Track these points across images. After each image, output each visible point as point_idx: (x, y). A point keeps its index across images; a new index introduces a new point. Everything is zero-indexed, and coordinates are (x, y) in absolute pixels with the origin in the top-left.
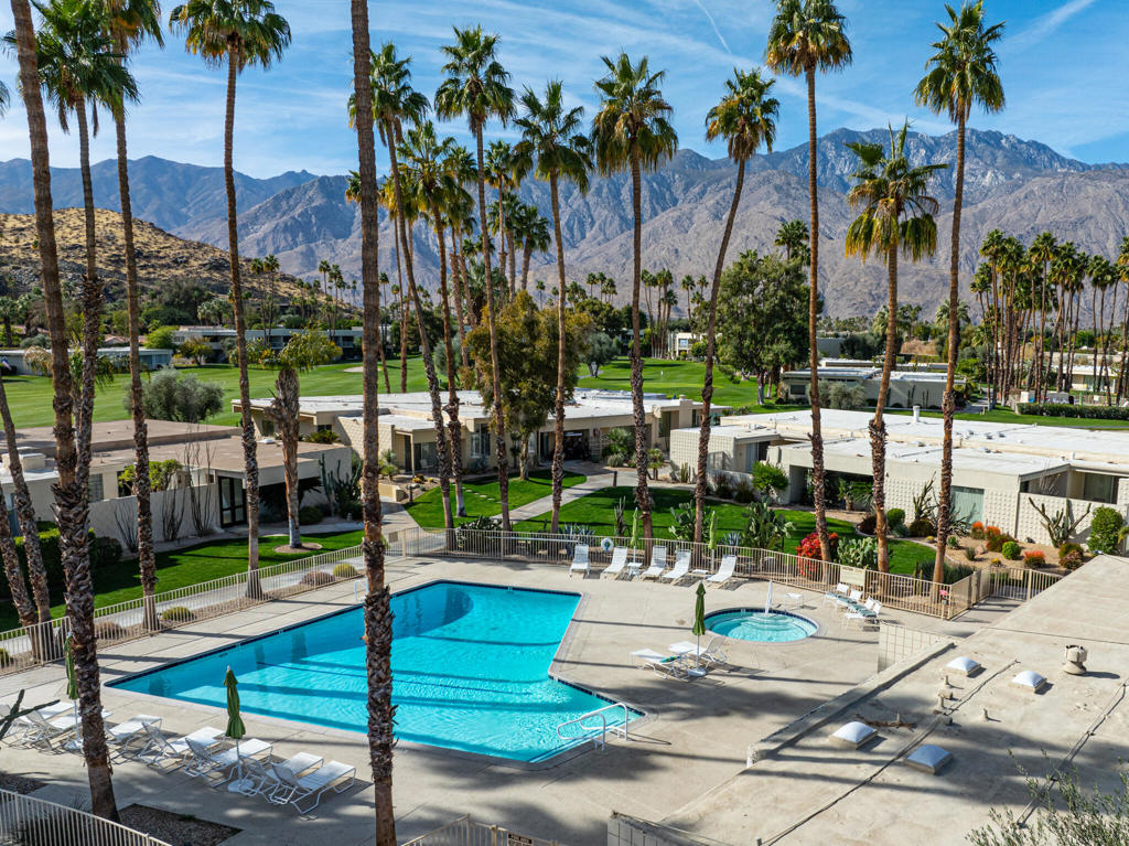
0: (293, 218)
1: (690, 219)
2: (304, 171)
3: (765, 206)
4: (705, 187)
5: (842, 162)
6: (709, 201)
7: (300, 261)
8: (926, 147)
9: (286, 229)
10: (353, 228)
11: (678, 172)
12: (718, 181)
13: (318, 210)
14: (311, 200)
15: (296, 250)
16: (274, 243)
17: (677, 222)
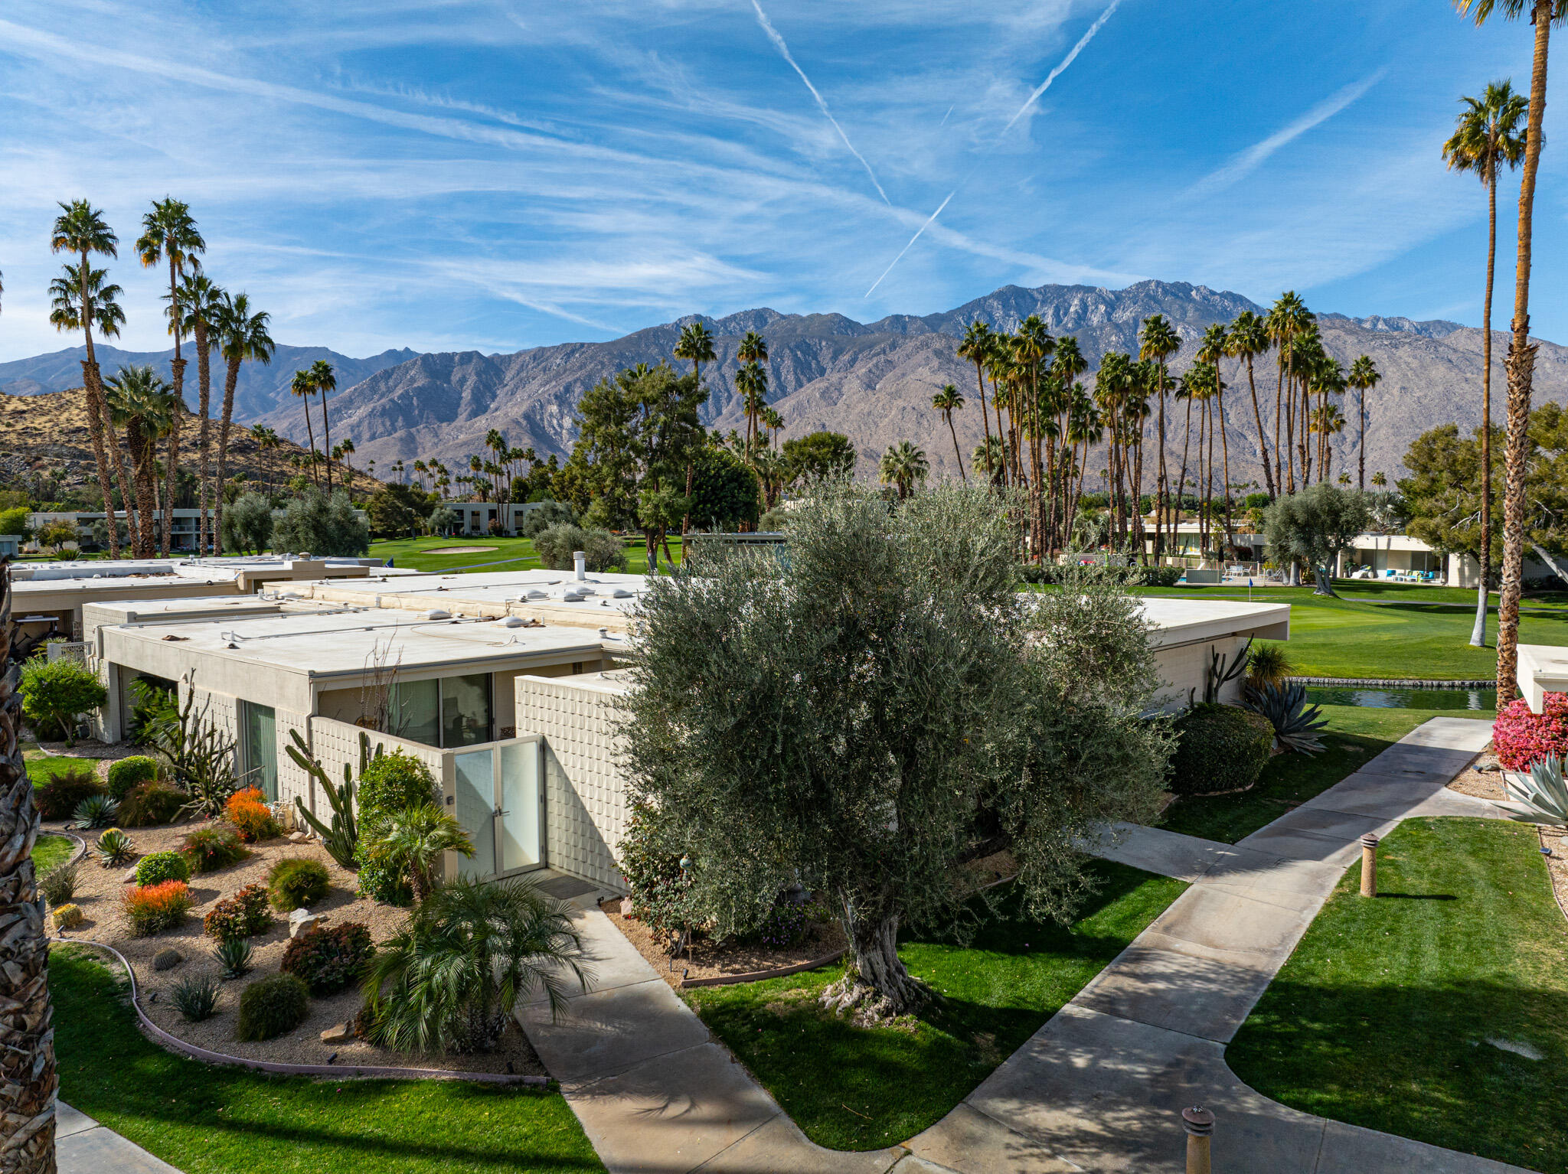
0: (392, 400)
1: (839, 390)
2: (407, 349)
3: (924, 372)
4: (856, 354)
5: (1011, 322)
6: (861, 369)
7: (398, 447)
8: (1105, 302)
9: (384, 412)
10: (460, 410)
11: (827, 340)
12: (871, 347)
13: (420, 391)
14: (413, 380)
15: (396, 435)
16: (370, 428)
17: (824, 394)
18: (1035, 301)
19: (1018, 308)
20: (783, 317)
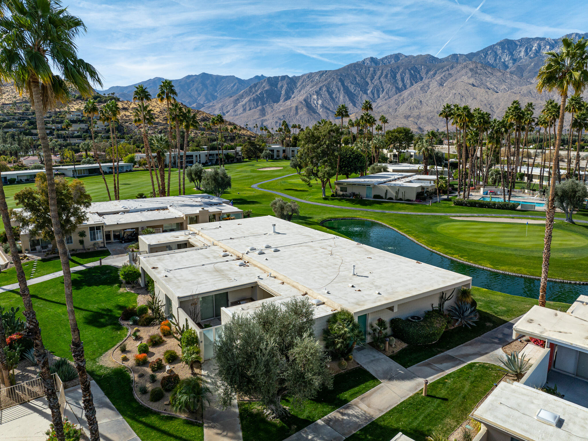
0: (257, 95)
1: (428, 87)
2: (262, 75)
3: (465, 78)
4: (436, 71)
5: (505, 55)
6: (438, 78)
7: (259, 113)
8: (549, 44)
9: (254, 100)
10: (281, 98)
11: (423, 65)
12: (442, 68)
13: (267, 91)
14: (264, 87)
15: (259, 108)
16: (249, 106)
17: (422, 88)
18: (517, 45)
19: (509, 49)
20: (406, 57)
